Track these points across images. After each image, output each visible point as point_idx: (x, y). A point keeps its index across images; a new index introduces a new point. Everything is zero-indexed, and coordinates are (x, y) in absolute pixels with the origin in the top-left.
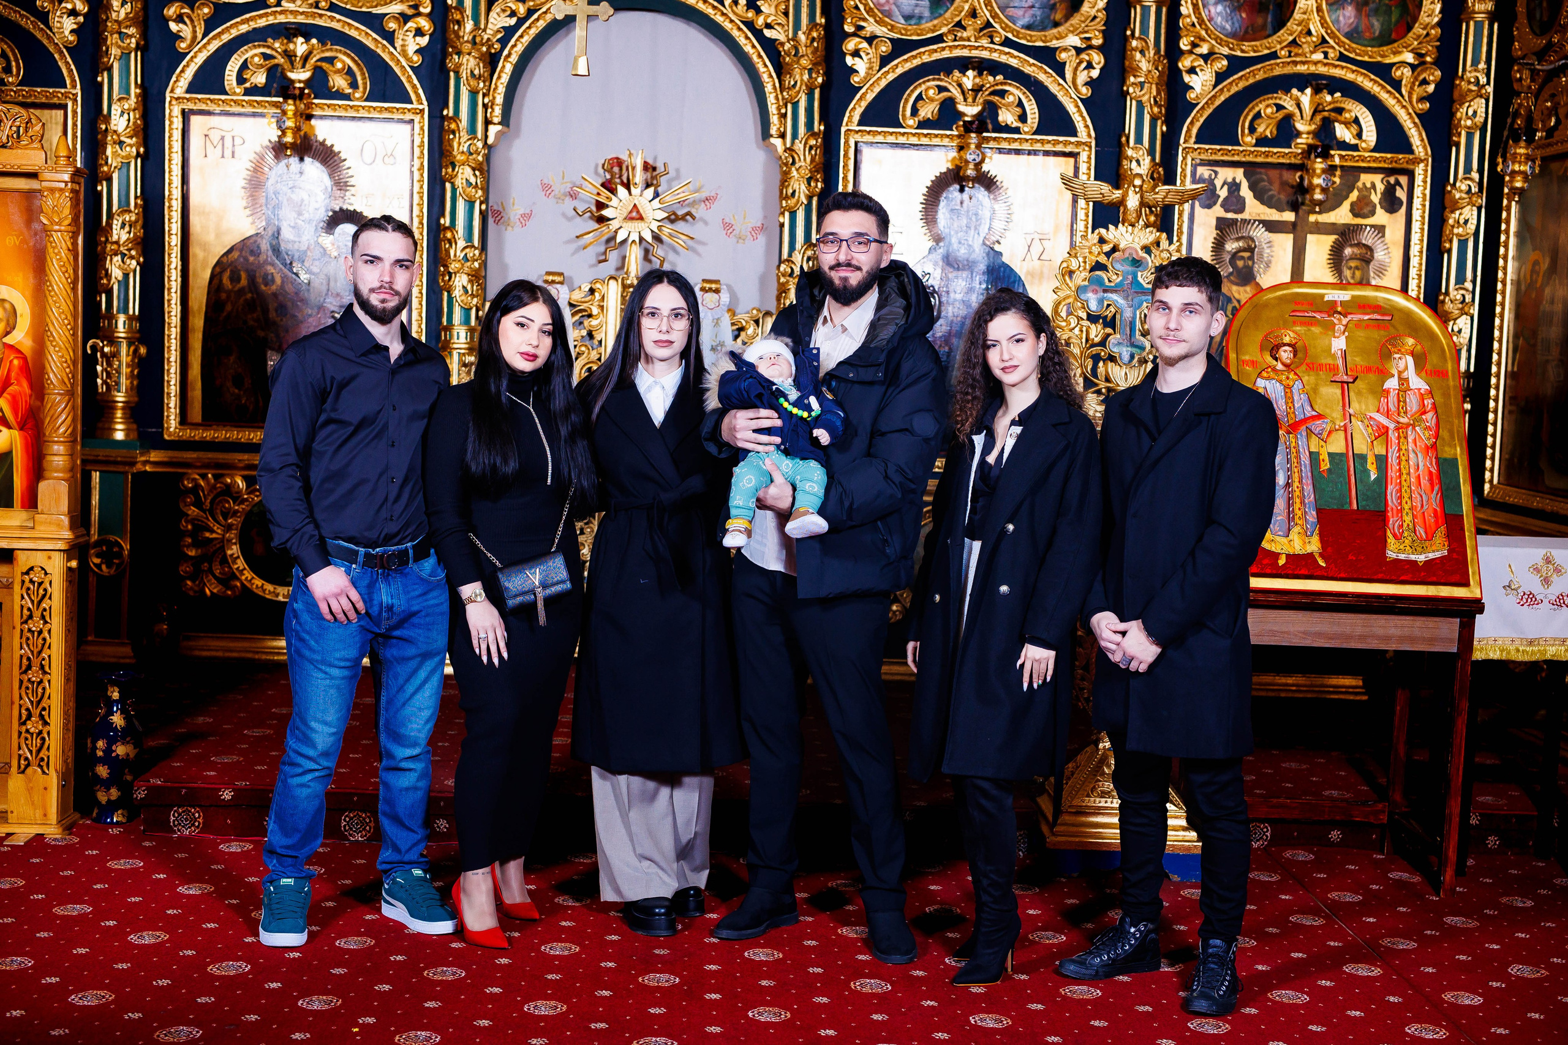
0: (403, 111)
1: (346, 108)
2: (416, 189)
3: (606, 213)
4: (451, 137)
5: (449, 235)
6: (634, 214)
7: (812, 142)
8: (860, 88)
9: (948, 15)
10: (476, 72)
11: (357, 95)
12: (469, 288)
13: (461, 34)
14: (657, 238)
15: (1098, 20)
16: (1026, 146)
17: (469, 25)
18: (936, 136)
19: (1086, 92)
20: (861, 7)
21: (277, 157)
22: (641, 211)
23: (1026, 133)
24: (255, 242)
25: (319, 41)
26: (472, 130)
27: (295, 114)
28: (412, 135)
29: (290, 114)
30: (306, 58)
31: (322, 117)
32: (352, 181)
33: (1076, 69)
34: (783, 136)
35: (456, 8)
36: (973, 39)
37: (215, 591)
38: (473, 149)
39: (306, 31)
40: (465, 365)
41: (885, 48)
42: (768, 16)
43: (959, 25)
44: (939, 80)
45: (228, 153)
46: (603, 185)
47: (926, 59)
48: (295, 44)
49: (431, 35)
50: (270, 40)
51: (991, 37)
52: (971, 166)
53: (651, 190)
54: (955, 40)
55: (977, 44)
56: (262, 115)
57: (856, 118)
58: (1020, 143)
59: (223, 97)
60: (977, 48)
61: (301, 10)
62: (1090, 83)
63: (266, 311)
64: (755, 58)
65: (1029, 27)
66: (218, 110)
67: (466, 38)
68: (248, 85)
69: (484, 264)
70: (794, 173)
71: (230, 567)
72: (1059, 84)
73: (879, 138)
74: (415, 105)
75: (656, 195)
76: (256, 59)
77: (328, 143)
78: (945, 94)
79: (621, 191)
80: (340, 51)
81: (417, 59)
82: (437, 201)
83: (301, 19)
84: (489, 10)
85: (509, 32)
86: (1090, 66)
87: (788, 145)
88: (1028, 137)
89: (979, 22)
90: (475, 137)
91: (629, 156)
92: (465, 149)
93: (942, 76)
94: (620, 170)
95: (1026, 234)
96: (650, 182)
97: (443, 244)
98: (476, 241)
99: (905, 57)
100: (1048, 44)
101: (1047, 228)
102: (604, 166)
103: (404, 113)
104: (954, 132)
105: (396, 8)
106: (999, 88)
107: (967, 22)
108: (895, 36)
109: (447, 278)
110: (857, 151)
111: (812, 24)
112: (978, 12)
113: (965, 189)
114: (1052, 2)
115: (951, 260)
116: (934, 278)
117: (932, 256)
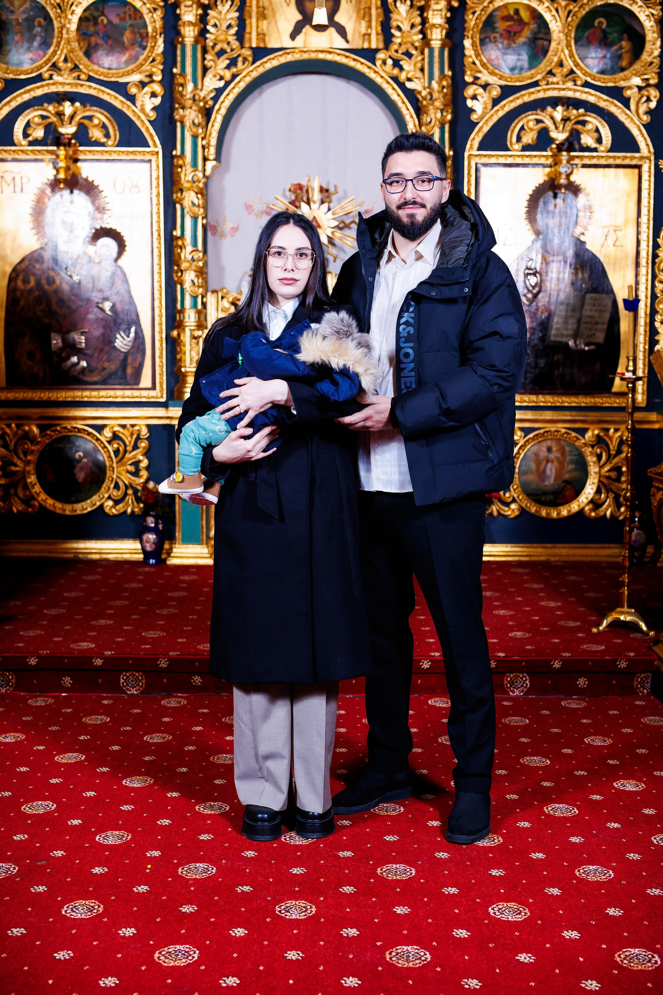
0: (144, 153)
1: (102, 152)
2: (155, 210)
4: (179, 170)
5: (180, 243)
8: (478, 123)
9: (542, 66)
10: (196, 121)
11: (110, 143)
12: (196, 281)
13: (184, 93)
14: (331, 241)
15: (654, 65)
16: (603, 162)
17: (190, 87)
18: (535, 156)
19: (646, 118)
20: (478, 63)
21: (53, 191)
22: (319, 221)
23: (602, 152)
24: (40, 254)
25: (81, 104)
26: (194, 164)
27: (66, 157)
28: (151, 171)
29: (62, 157)
30: (72, 117)
31: (84, 160)
32: (108, 207)
33: (638, 103)
35: (180, 75)
36: (561, 83)
37: (20, 509)
38: (195, 179)
39: (72, 97)
40: (195, 338)
41: (496, 92)
42: (408, 72)
43: (550, 73)
44: (537, 114)
45: (18, 189)
46: (290, 203)
47: (527, 99)
48: (64, 106)
49: (162, 97)
50: (46, 105)
51: (575, 81)
52: (564, 176)
53: (325, 206)
54: (547, 84)
55: (564, 87)
56: (41, 160)
57: (476, 145)
58: (598, 159)
59: (13, 148)
60: (564, 89)
61: (67, 81)
62: (649, 112)
63: (49, 304)
64: (400, 104)
65: (602, 72)
66: (9, 157)
67: (188, 96)
68: (30, 139)
69: (206, 263)
71: (30, 492)
72: (626, 114)
73: (493, 160)
74: (152, 149)
75: (329, 209)
76: (36, 120)
77: (90, 179)
78: (541, 125)
79: (304, 206)
80: (97, 111)
81: (153, 115)
82: (170, 219)
83: (67, 89)
84: (204, 76)
85: (219, 92)
86: (649, 100)
88: (604, 154)
89: (565, 70)
90: (197, 170)
91: (309, 181)
92: (190, 179)
93: (539, 112)
94: (302, 192)
95: (604, 227)
96: (325, 200)
97: (176, 249)
98: (200, 246)
99: (511, 98)
100: (617, 84)
101: (620, 221)
102: (290, 190)
103: (144, 155)
104: (549, 153)
105: (136, 77)
106: (582, 118)
107: (557, 71)
108: (503, 83)
109: (180, 274)
110: (477, 170)
111: (443, 76)
112: (565, 62)
113: (559, 195)
114: (619, 52)
115: (549, 248)
116: (536, 263)
117: (535, 246)
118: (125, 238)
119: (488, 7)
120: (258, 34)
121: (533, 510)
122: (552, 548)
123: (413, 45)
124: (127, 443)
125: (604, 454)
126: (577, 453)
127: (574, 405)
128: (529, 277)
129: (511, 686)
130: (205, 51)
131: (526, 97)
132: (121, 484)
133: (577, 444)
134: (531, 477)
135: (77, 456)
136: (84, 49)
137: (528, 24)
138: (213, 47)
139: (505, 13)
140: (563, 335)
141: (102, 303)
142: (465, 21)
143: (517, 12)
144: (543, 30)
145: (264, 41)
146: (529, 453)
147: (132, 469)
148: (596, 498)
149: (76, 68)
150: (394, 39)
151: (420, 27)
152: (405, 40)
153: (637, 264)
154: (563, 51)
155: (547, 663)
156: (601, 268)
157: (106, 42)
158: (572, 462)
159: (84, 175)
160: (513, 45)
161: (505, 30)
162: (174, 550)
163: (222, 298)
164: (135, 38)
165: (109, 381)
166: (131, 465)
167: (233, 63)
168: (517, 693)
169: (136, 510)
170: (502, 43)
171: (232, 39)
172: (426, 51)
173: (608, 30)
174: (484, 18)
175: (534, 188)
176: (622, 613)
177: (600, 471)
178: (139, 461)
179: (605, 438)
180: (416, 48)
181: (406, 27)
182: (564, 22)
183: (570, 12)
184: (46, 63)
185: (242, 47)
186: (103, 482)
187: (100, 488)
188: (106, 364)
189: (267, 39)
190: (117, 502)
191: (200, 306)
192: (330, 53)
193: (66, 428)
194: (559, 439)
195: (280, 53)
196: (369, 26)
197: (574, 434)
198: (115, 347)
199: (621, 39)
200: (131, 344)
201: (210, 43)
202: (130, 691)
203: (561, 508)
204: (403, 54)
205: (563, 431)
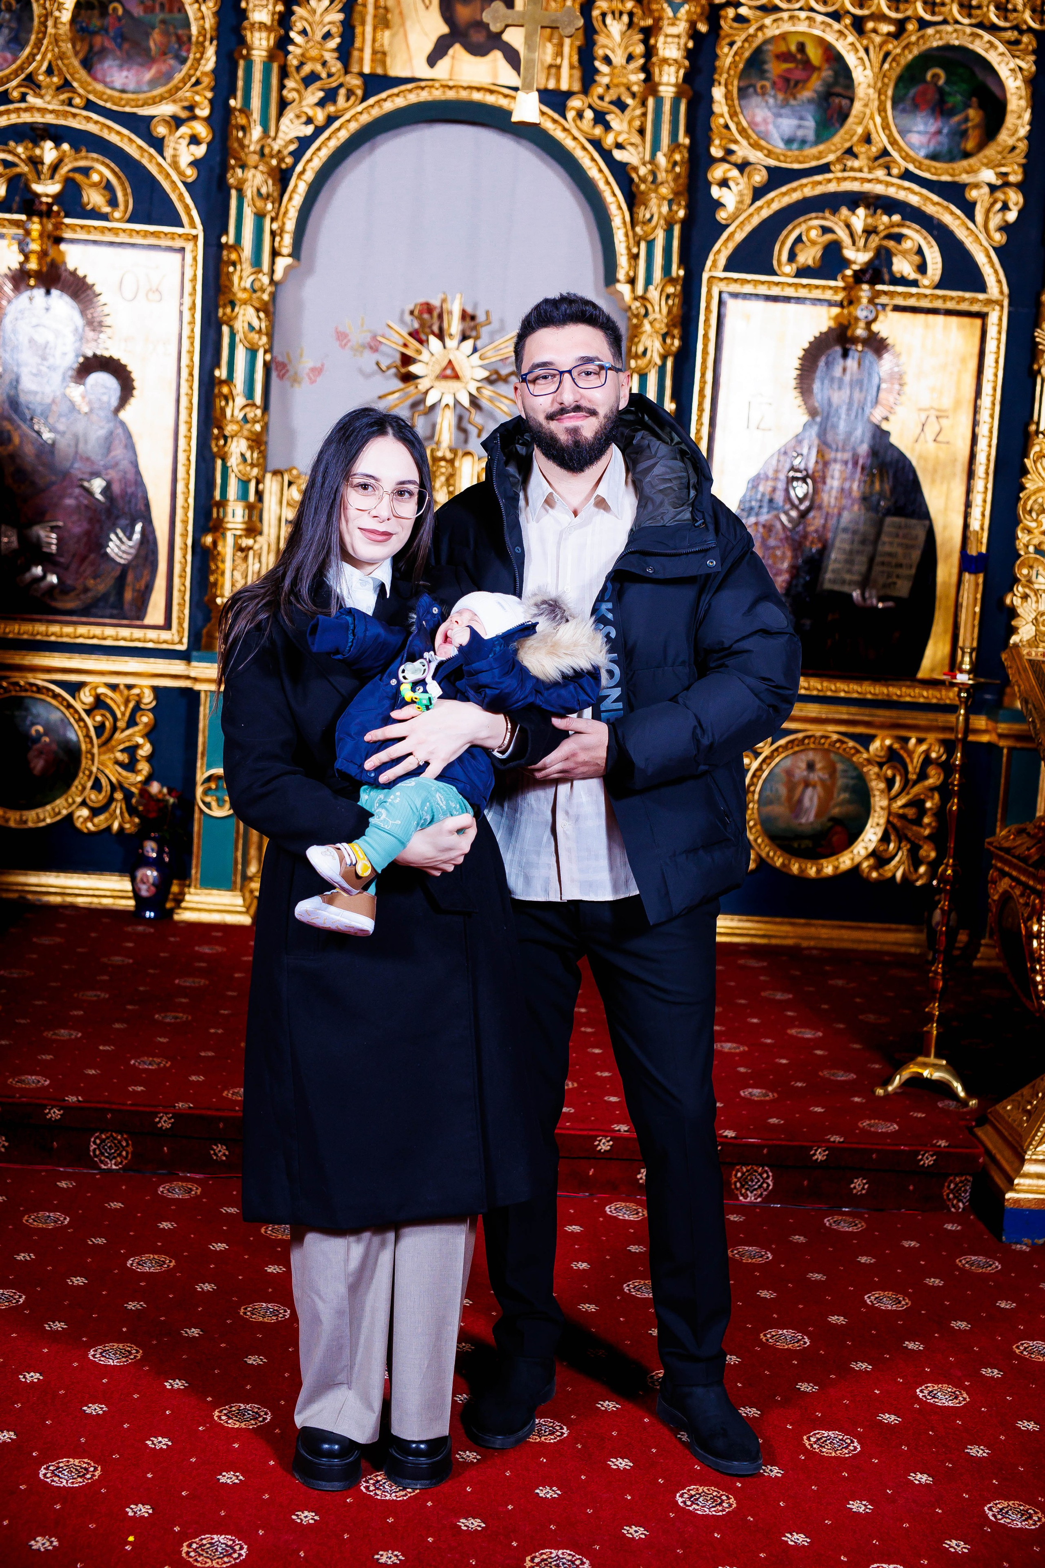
0: (173, 236)
1: (103, 230)
2: (186, 332)
3: (414, 369)
4: (231, 269)
5: (225, 390)
6: (449, 372)
7: (670, 290)
8: (727, 226)
9: (837, 139)
10: (264, 190)
11: (117, 215)
12: (248, 455)
13: (246, 142)
14: (474, 402)
15: (1017, 151)
16: (925, 304)
17: (256, 132)
18: (817, 287)
19: (999, 238)
20: (733, 126)
21: (17, 288)
22: (457, 368)
23: (925, 287)
25: (72, 146)
26: (257, 262)
27: (41, 235)
28: (183, 266)
29: (35, 234)
30: (55, 168)
31: (72, 241)
32: (107, 321)
33: (988, 211)
34: (632, 281)
35: (241, 111)
36: (866, 169)
38: (257, 285)
39: (57, 135)
40: (241, 549)
41: (760, 177)
42: (619, 134)
43: (850, 152)
44: (824, 218)
46: (411, 334)
47: (808, 192)
48: (42, 149)
49: (209, 144)
50: (12, 144)
51: (888, 168)
52: (862, 324)
53: (469, 344)
54: (844, 170)
55: (870, 176)
57: (722, 261)
58: (918, 299)
60: (870, 181)
61: (50, 107)
62: (1005, 228)
64: (602, 185)
67: (252, 148)
69: (265, 427)
70: (647, 327)
72: (968, 228)
73: (748, 289)
74: (187, 230)
75: (475, 350)
77: (80, 273)
78: (829, 237)
79: (433, 341)
80: (97, 160)
81: (191, 174)
82: (211, 348)
83: (50, 119)
84: (280, 114)
85: (304, 143)
86: (1005, 207)
87: (640, 291)
88: (928, 292)
89: (874, 150)
90: (260, 271)
91: (444, 301)
92: (248, 285)
93: (827, 214)
94: (432, 317)
95: (920, 410)
96: (468, 333)
97: (217, 401)
98: (258, 399)
99: (784, 189)
100: (957, 179)
101: (947, 402)
102: (412, 313)
103: (173, 239)
104: (840, 284)
105: (167, 109)
106: (896, 230)
107: (860, 149)
108: (772, 163)
109: (222, 442)
110: (721, 303)
111: (675, 145)
112: (874, 136)
113: (851, 353)
114: (963, 127)
115: (830, 438)
116: (808, 460)
117: (807, 434)
118: (133, 376)
119: (755, 36)
120: (374, 52)
121: (779, 862)
122: (804, 925)
123: (628, 89)
124: (119, 715)
125: (898, 779)
126: (854, 774)
127: (855, 695)
128: (795, 484)
129: (742, 1186)
130: (284, 73)
131: (807, 189)
132: (104, 781)
133: (855, 759)
134: (779, 810)
135: (33, 732)
136: (81, 55)
137: (819, 69)
138: (298, 68)
139: (783, 48)
140: (843, 582)
141: (89, 481)
142: (716, 57)
143: (801, 47)
144: (842, 80)
145: (384, 63)
146: (777, 770)
147: (123, 757)
148: (881, 848)
149: (66, 85)
150: (597, 78)
151: (642, 61)
152: (616, 81)
153: (971, 474)
154: (872, 118)
155: (804, 1153)
156: (911, 477)
157: (120, 47)
158: (845, 788)
159: (71, 266)
160: (792, 102)
161: (780, 76)
162: (187, 897)
163: (290, 484)
164: (169, 42)
165: (94, 610)
166: (122, 751)
167: (330, 96)
168: (751, 1198)
169: (127, 826)
170: (775, 97)
171: (329, 56)
172: (651, 102)
173: (947, 89)
174: (747, 54)
175: (812, 339)
176: (925, 1065)
177: (889, 805)
178: (137, 746)
179: (902, 752)
180: (634, 95)
181: (618, 59)
182: (876, 70)
183: (887, 54)
184: (16, 73)
185: (347, 71)
186: (74, 776)
187: (69, 786)
188: (91, 583)
189: (388, 60)
190: (95, 812)
191: (252, 497)
192: (492, 92)
193: (17, 684)
194: (827, 751)
195: (409, 86)
196: (559, 53)
197: (851, 744)
198: (106, 554)
199: (967, 106)
200: (133, 551)
201: (293, 62)
202: (106, 1164)
203: (824, 862)
204: (611, 103)
205: (835, 737)
